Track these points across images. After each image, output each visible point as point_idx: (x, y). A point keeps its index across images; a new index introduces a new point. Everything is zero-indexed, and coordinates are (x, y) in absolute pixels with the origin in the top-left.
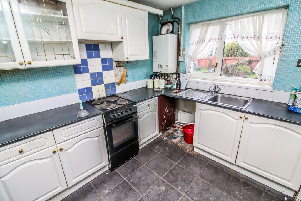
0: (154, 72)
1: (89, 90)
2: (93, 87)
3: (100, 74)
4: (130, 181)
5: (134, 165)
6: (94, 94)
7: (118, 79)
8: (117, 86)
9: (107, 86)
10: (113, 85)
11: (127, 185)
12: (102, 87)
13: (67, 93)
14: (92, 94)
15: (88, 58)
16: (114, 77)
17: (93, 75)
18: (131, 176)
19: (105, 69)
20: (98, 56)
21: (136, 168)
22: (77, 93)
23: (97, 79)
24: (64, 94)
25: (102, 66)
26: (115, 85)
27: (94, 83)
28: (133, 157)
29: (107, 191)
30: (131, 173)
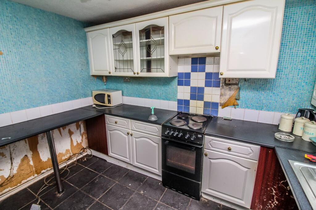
0: (312, 106)
1: (187, 103)
2: (191, 101)
3: (201, 90)
4: (158, 207)
5: (180, 203)
6: (191, 108)
7: (223, 100)
8: (220, 107)
9: (207, 104)
10: (215, 105)
11: (152, 206)
12: (201, 103)
13: (169, 100)
14: (189, 107)
15: (191, 72)
16: (219, 96)
17: (193, 89)
18: (164, 206)
19: (208, 84)
20: (203, 70)
21: (177, 206)
22: (176, 103)
23: (197, 94)
24: (167, 100)
25: (206, 81)
26: (218, 106)
27: (193, 97)
28: (190, 196)
29: (143, 193)
30: (167, 204)
